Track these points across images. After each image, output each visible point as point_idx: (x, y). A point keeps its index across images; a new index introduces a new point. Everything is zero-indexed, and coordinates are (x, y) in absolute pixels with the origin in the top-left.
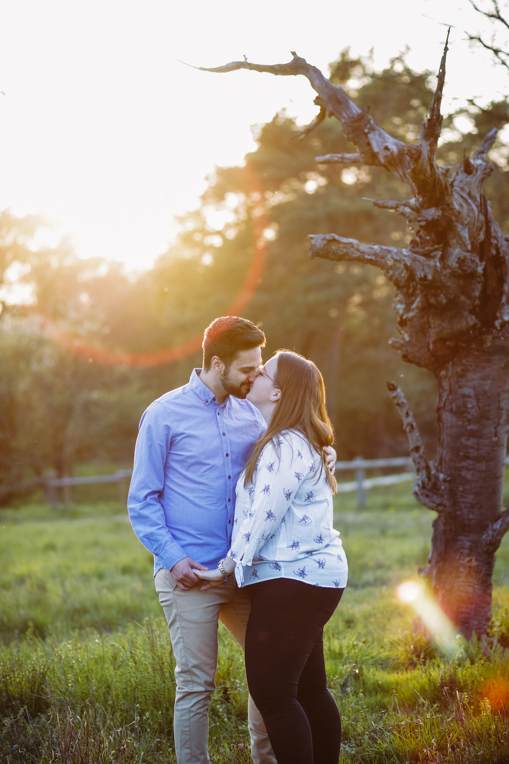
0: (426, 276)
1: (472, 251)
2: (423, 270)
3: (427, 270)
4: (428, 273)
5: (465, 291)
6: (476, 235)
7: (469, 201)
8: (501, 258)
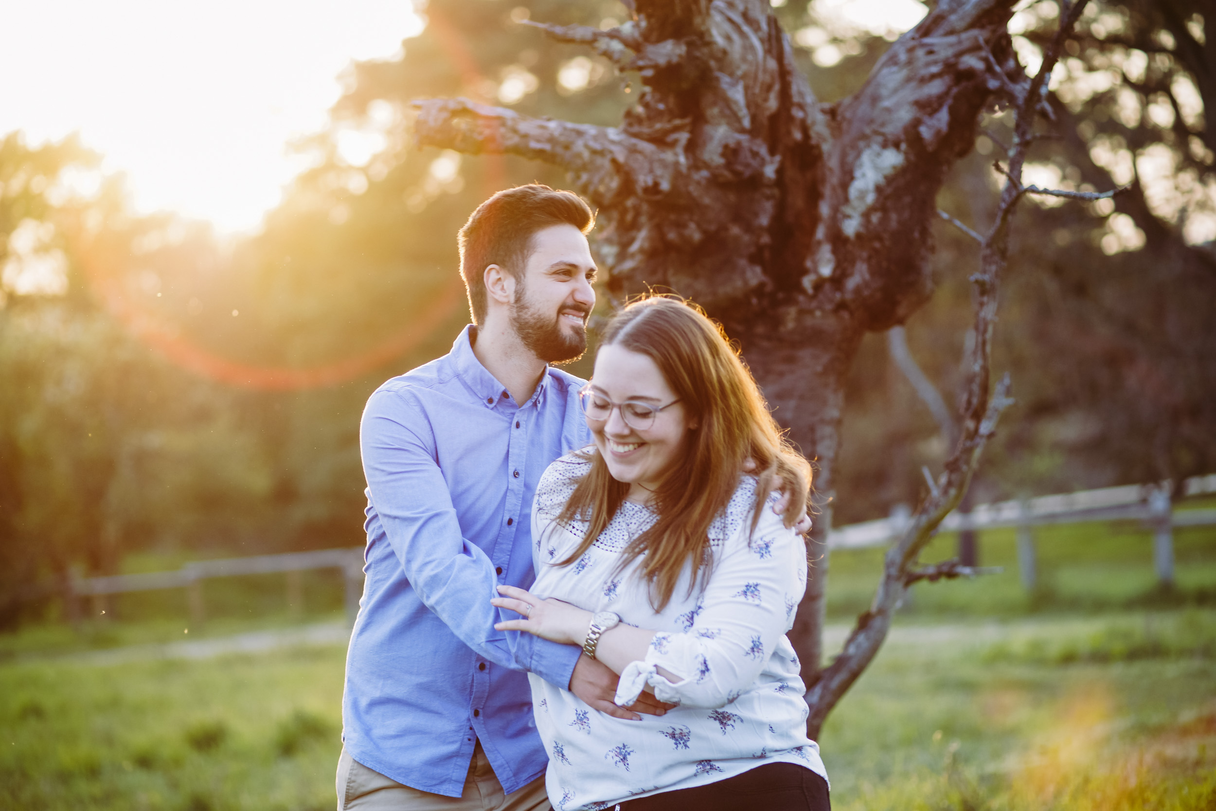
0: (656, 184)
1: (753, 132)
2: (651, 171)
3: (659, 172)
4: (662, 177)
5: (739, 216)
6: (760, 101)
7: (746, 28)
8: (812, 147)
